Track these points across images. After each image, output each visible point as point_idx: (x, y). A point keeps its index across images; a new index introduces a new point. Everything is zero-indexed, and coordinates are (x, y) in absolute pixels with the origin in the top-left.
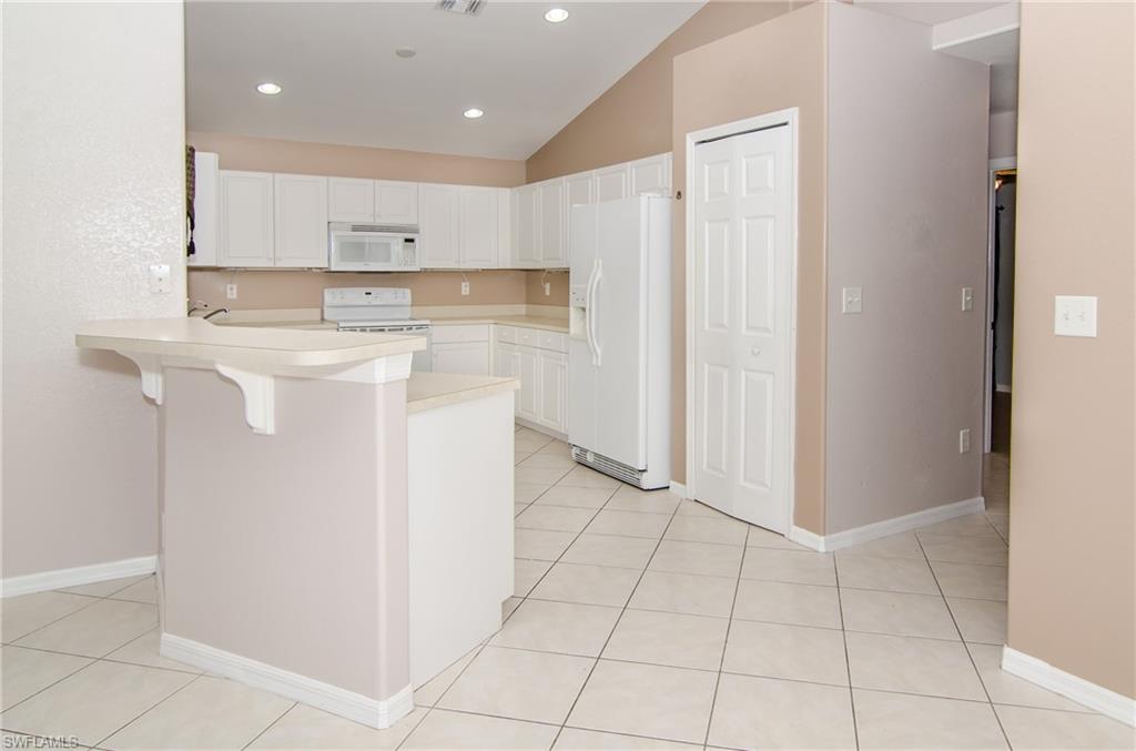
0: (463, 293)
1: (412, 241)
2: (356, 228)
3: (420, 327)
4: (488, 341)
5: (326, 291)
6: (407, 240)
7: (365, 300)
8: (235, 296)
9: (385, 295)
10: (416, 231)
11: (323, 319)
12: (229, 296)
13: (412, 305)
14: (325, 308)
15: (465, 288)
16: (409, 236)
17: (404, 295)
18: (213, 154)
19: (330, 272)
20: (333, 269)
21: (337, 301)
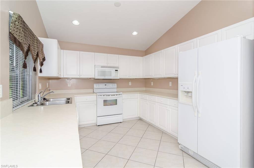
0: (130, 85)
1: (117, 70)
2: (102, 67)
3: (119, 94)
4: (138, 98)
5: (94, 84)
6: (116, 70)
7: (105, 87)
8: (70, 86)
9: (110, 85)
10: (118, 68)
11: (93, 92)
12: (69, 86)
13: (117, 88)
14: (94, 89)
15: (130, 84)
16: (117, 69)
17: (115, 85)
18: (55, 40)
19: (95, 79)
20: (96, 78)
21: (98, 87)
